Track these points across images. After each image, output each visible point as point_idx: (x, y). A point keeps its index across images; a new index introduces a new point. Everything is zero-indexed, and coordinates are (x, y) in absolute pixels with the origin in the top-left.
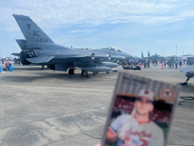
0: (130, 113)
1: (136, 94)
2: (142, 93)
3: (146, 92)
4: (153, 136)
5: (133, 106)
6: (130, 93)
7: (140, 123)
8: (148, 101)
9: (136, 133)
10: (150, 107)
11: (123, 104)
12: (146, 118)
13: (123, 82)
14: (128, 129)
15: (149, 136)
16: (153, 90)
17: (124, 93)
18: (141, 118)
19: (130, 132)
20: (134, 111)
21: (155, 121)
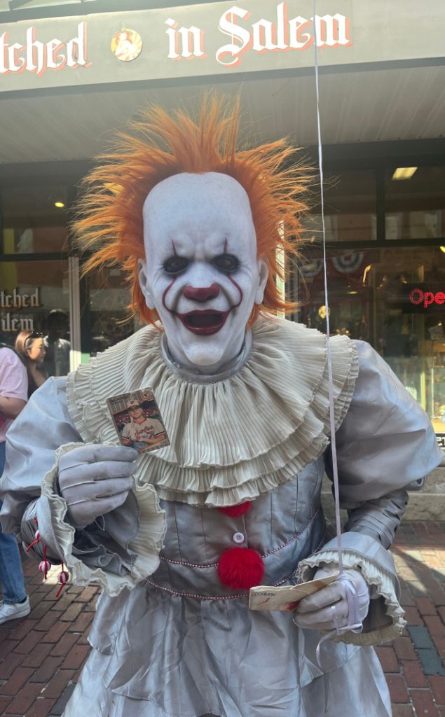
0: (130, 422)
1: (126, 408)
2: (129, 405)
3: (132, 403)
4: (154, 426)
5: (129, 416)
6: (121, 409)
7: (140, 424)
8: (137, 407)
9: (142, 431)
10: (140, 411)
11: (121, 419)
12: (143, 419)
13: (112, 404)
14: (135, 432)
15: (152, 428)
16: (136, 399)
17: (117, 412)
18: (139, 420)
19: (137, 433)
20: (132, 418)
21: (149, 417)
